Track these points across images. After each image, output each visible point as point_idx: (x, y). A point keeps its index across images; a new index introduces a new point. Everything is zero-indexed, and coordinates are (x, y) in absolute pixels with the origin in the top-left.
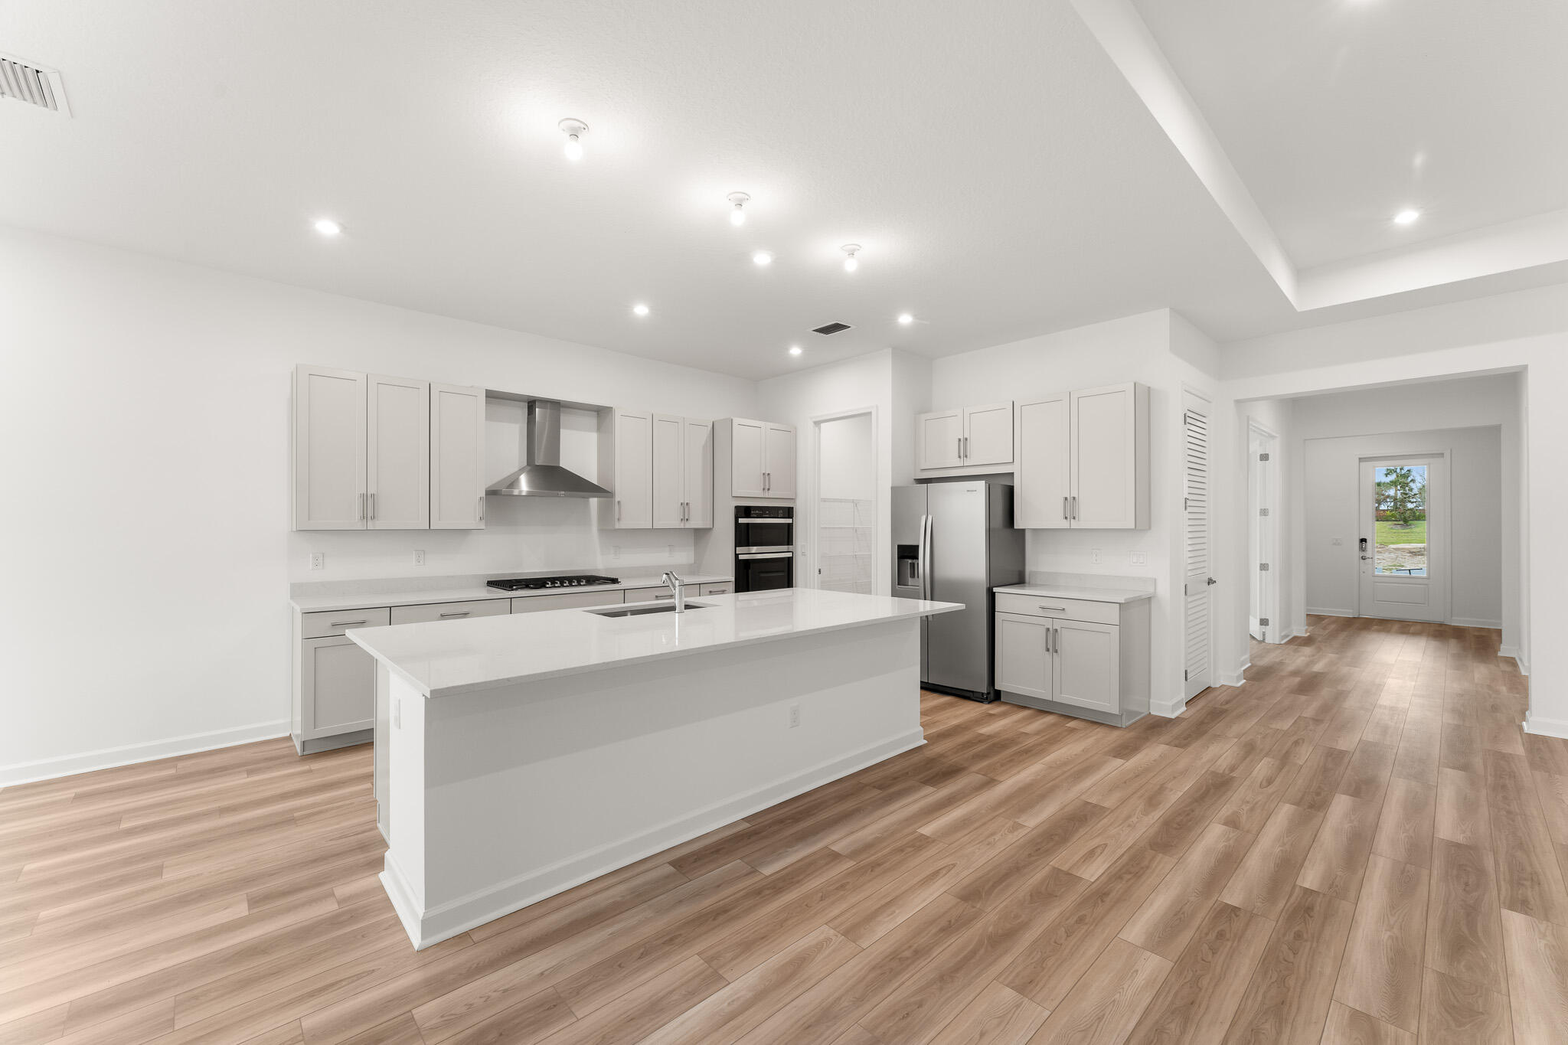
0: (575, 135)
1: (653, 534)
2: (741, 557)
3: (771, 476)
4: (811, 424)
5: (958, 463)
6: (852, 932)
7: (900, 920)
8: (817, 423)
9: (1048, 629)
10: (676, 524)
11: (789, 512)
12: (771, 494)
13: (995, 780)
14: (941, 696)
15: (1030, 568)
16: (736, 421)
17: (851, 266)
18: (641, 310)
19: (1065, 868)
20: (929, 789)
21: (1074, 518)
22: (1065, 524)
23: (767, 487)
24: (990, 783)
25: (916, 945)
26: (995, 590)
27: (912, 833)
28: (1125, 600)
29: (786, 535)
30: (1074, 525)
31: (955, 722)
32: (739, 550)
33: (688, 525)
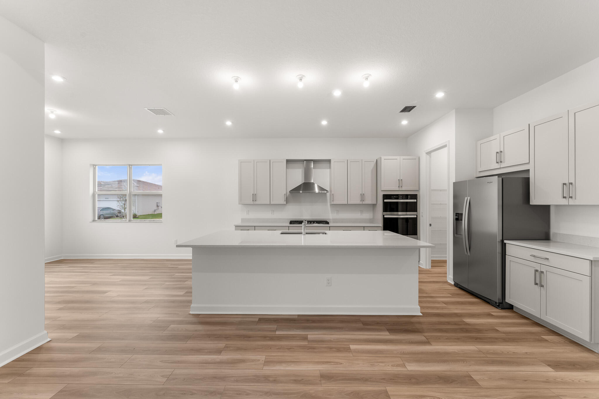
0: (236, 81)
1: (347, 206)
2: (385, 216)
3: (403, 180)
4: (424, 154)
5: (497, 166)
6: (267, 363)
7: (287, 368)
8: (429, 153)
9: (536, 271)
10: (358, 202)
11: (415, 197)
12: (404, 189)
13: (430, 343)
14: (470, 296)
15: (554, 230)
16: (383, 158)
17: (366, 85)
18: (324, 123)
19: (390, 393)
20: (387, 333)
21: (571, 197)
22: (564, 202)
23: (401, 185)
24: (427, 343)
25: (278, 379)
26: (505, 241)
27: (347, 345)
28: (594, 258)
29: (413, 207)
30: (571, 202)
31: (456, 311)
32: (385, 213)
33: (364, 203)
